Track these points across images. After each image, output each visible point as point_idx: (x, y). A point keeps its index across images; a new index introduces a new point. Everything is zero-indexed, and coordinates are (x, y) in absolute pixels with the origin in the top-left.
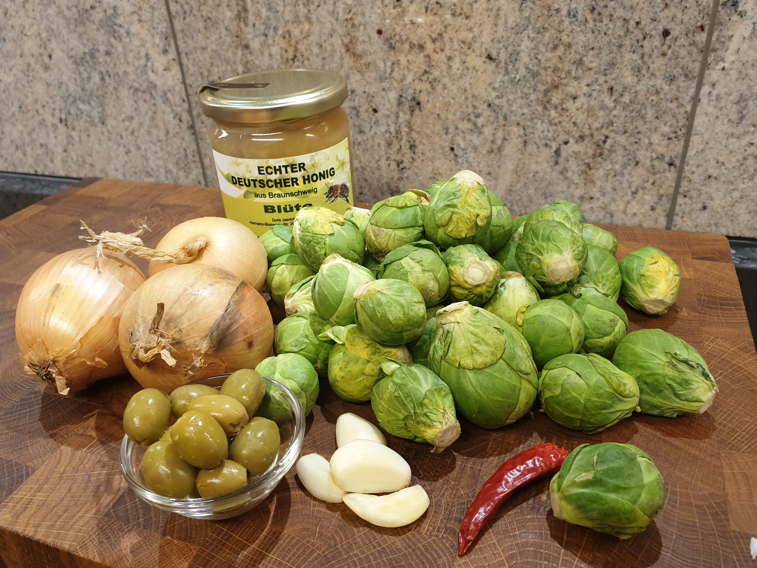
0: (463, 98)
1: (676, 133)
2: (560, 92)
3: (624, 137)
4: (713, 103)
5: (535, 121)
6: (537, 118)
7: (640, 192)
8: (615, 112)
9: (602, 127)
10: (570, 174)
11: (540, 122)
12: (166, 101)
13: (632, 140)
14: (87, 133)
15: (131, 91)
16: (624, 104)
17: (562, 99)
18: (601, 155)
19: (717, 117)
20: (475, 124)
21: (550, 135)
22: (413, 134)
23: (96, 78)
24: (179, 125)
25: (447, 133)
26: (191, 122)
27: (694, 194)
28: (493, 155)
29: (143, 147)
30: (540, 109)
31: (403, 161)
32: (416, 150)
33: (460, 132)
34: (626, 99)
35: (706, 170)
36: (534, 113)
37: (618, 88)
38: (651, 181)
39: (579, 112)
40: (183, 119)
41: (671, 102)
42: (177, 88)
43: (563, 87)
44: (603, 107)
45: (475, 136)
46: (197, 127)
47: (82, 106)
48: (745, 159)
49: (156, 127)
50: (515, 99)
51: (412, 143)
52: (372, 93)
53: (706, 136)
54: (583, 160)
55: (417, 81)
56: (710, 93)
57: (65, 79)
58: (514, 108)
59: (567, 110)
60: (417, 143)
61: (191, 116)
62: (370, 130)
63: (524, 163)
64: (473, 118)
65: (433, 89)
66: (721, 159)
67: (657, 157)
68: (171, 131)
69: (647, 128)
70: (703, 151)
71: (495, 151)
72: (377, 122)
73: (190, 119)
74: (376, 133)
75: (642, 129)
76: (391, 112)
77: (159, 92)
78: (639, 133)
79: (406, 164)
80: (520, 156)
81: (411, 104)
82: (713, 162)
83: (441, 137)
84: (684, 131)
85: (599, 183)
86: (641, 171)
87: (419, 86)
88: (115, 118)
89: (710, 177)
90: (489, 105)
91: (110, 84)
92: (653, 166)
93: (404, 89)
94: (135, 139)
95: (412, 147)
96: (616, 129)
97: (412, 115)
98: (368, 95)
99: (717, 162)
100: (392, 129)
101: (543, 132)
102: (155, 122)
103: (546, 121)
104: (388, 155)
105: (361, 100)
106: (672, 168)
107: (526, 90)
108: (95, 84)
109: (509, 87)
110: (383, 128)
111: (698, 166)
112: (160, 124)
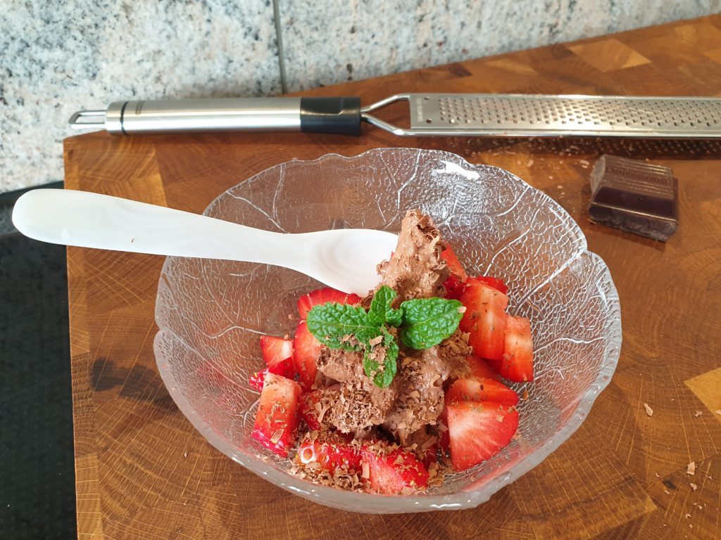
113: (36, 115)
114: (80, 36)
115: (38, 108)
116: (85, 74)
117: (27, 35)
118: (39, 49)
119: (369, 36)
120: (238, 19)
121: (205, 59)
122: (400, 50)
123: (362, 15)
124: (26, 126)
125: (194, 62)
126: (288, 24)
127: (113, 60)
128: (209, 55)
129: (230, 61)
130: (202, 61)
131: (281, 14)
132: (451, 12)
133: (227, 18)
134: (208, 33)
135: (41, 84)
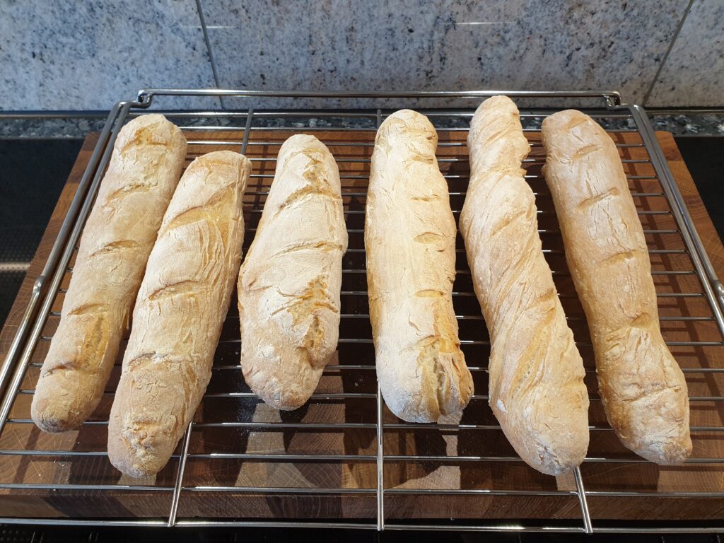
0: (496, 17)
1: (667, 36)
2: (582, 9)
3: (626, 42)
4: (699, 14)
5: (556, 33)
6: (557, 31)
7: (628, 83)
8: (624, 23)
9: (611, 35)
10: (575, 73)
11: (560, 34)
12: (176, 30)
13: (632, 43)
14: (72, 66)
15: (131, 23)
16: (632, 16)
17: (582, 15)
18: (604, 56)
19: (699, 24)
20: (503, 39)
21: (566, 44)
22: (446, 49)
23: (83, 10)
24: (193, 53)
25: (476, 47)
26: (207, 50)
27: (668, 80)
28: (515, 62)
29: (147, 77)
30: (562, 24)
31: (432, 71)
32: (446, 62)
33: (489, 45)
34: (635, 12)
35: (682, 62)
36: (556, 27)
37: (631, 4)
38: (639, 73)
39: (594, 25)
40: (197, 47)
41: (669, 13)
42: (191, 18)
43: (586, 5)
44: (616, 20)
45: (501, 48)
46: (213, 54)
47: (64, 40)
48: (711, 53)
49: (163, 56)
50: (543, 17)
51: (443, 56)
52: (409, 16)
53: (688, 38)
54: (589, 61)
55: (455, 5)
56: (699, 6)
57: (38, 12)
58: (540, 24)
59: (585, 24)
60: (448, 55)
61: (207, 44)
62: (404, 47)
63: (540, 67)
64: (502, 33)
65: (469, 9)
66: (694, 54)
67: (648, 56)
68: (182, 59)
69: (646, 34)
70: (683, 49)
71: (517, 59)
72: (411, 41)
73: (206, 47)
74: (409, 50)
75: (642, 35)
76: (427, 32)
77: (167, 22)
78: (639, 38)
79: (435, 73)
80: (537, 62)
81: (447, 24)
82: (688, 56)
83: (471, 49)
84: (673, 35)
85: (597, 78)
86: (633, 66)
87: (456, 8)
88: (110, 50)
89: (683, 67)
90: (519, 23)
91: (102, 16)
92: (643, 62)
93: (442, 11)
94: (135, 69)
95: (442, 59)
96: (621, 36)
97: (446, 33)
98: (406, 18)
99: (691, 56)
100: (425, 46)
101: (561, 42)
102: (162, 51)
103: (565, 33)
104: (418, 67)
105: (398, 22)
106: (657, 62)
107: (553, 9)
108: (81, 16)
109: (539, 7)
110: (417, 45)
111: (677, 60)
112: (169, 53)
113: (62, 71)
114: (83, 33)
115: (62, 68)
116: (88, 53)
117: (54, 27)
118: (61, 36)
119: (275, 59)
120: (180, 36)
121: (162, 56)
122: (300, 71)
123: (267, 45)
124: (56, 77)
125: (154, 58)
126: (214, 43)
127: (104, 48)
128: (164, 54)
129: (178, 61)
130: (160, 58)
131: (209, 38)
132: (337, 51)
133: (173, 35)
134: (161, 42)
135: (63, 55)
